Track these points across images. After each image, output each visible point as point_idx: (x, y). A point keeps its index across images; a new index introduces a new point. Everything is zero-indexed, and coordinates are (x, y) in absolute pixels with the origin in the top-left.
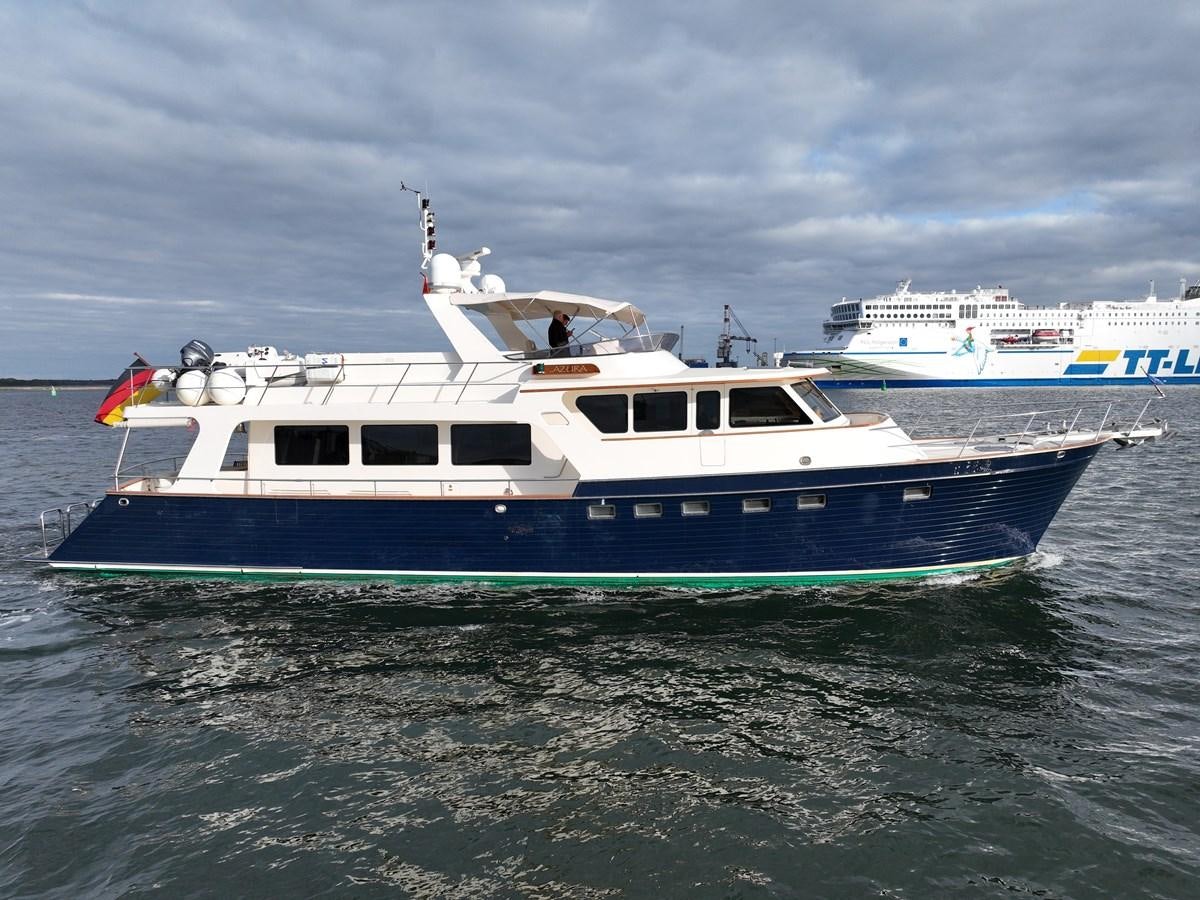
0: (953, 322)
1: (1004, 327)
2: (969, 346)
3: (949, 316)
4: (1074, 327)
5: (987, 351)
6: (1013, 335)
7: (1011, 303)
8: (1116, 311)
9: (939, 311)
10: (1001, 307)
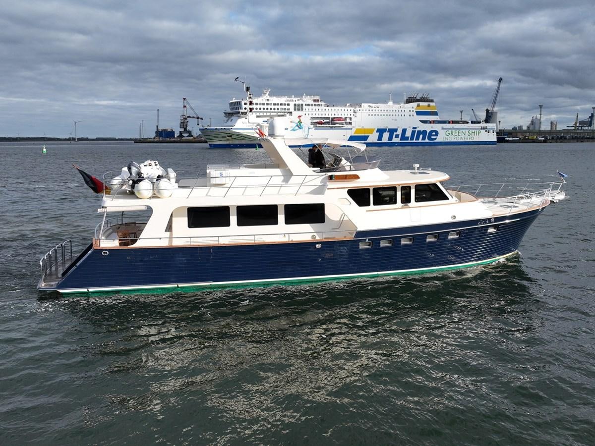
0: (291, 113)
1: (317, 116)
2: (299, 125)
3: (289, 109)
4: (352, 116)
5: (309, 129)
6: (322, 120)
7: (320, 103)
8: (372, 108)
9: (283, 107)
10: (315, 105)
